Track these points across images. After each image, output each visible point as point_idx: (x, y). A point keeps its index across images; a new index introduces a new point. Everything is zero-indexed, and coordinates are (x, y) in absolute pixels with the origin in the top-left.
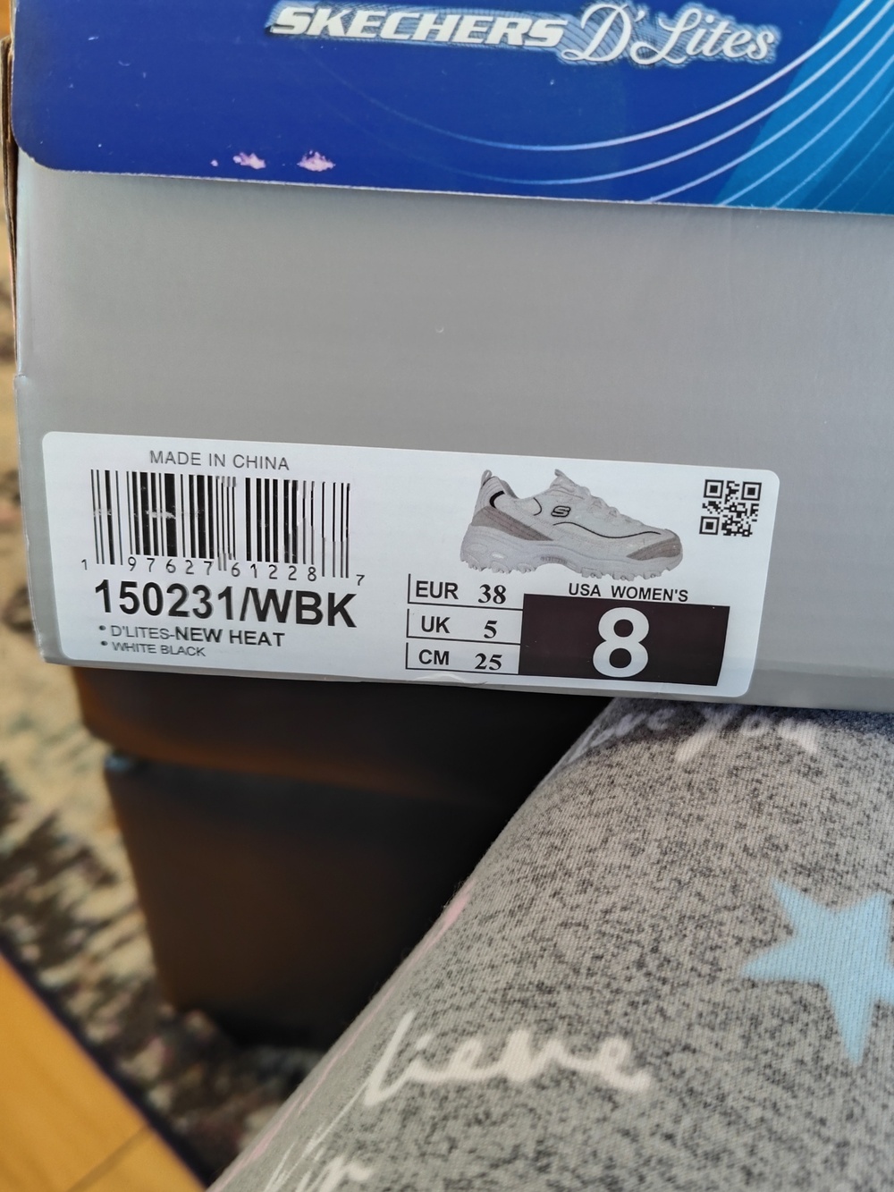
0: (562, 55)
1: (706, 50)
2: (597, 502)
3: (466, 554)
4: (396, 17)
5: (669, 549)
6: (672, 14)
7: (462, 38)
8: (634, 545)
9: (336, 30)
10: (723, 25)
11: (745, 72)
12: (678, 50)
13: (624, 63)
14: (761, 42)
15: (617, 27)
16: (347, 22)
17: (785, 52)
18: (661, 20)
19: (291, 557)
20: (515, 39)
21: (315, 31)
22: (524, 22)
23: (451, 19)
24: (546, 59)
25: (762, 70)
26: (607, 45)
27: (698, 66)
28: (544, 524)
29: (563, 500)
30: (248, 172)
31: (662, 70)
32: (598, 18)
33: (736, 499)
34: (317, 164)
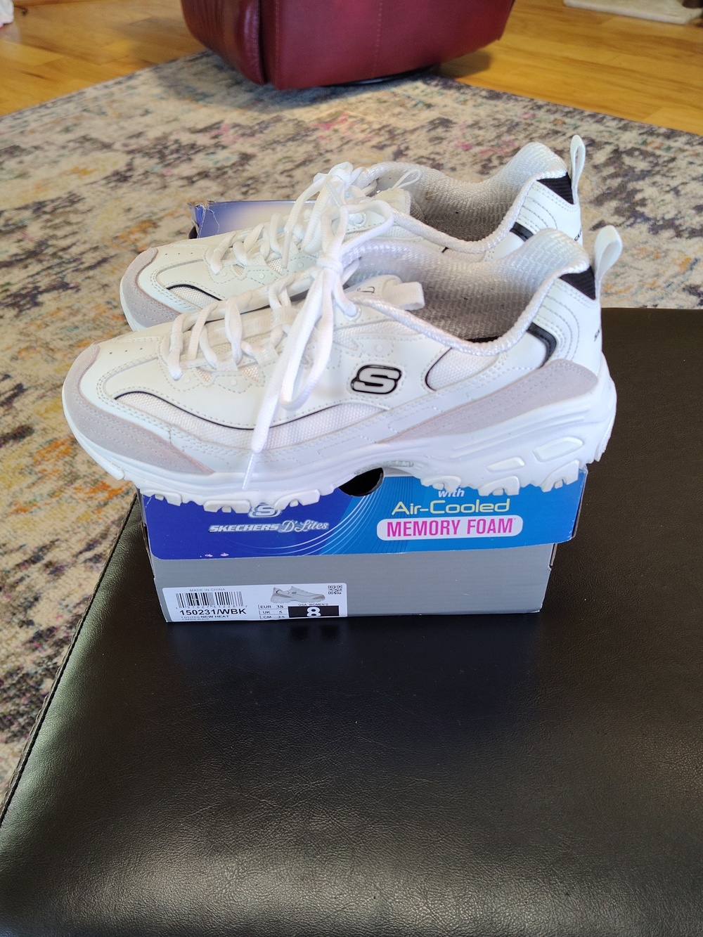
0: (279, 531)
1: (312, 528)
2: (303, 591)
3: (272, 600)
4: (239, 526)
5: (322, 597)
6: (303, 522)
7: (255, 529)
8: (314, 597)
9: (225, 530)
10: (316, 523)
11: (322, 531)
12: (306, 528)
13: (294, 532)
14: (325, 526)
15: (291, 525)
16: (227, 528)
17: (330, 527)
18: (301, 523)
19: (229, 603)
20: (267, 529)
21: (220, 530)
22: (269, 526)
23: (252, 526)
24: (275, 532)
25: (326, 531)
26: (289, 528)
27: (311, 531)
28: (291, 595)
29: (294, 591)
30: (209, 558)
31: (302, 532)
32: (286, 524)
33: (336, 588)
34: (225, 555)
